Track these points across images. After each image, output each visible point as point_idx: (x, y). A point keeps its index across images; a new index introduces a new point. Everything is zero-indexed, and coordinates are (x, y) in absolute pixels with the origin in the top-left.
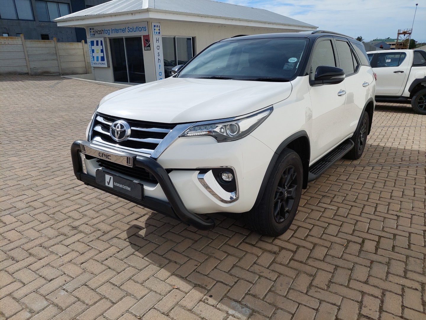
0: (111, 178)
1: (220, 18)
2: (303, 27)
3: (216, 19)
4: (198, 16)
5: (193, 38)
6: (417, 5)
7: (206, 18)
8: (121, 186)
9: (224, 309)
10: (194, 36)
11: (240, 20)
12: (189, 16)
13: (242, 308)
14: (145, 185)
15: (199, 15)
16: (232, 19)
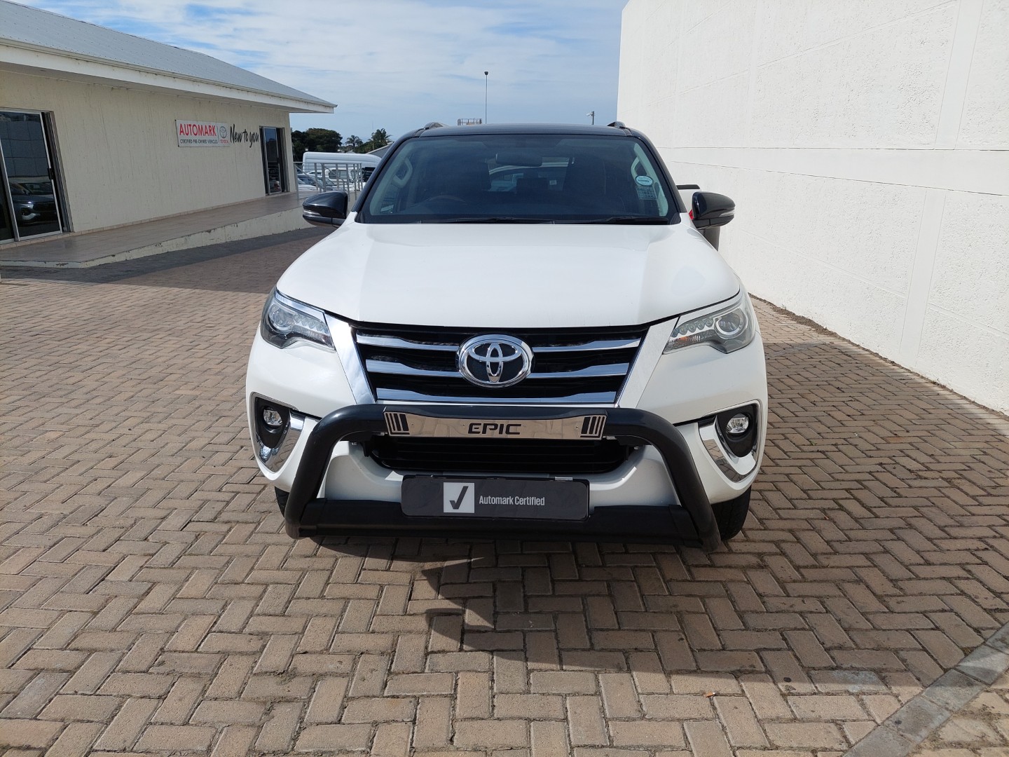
0: (465, 489)
1: (126, 67)
2: (307, 102)
3: (115, 68)
4: (69, 56)
5: (43, 113)
6: (486, 73)
7: (89, 64)
8: (507, 501)
9: (838, 689)
10: (46, 109)
11: (174, 76)
12: (43, 54)
13: (857, 674)
14: (592, 482)
15: (71, 54)
16: (156, 73)
